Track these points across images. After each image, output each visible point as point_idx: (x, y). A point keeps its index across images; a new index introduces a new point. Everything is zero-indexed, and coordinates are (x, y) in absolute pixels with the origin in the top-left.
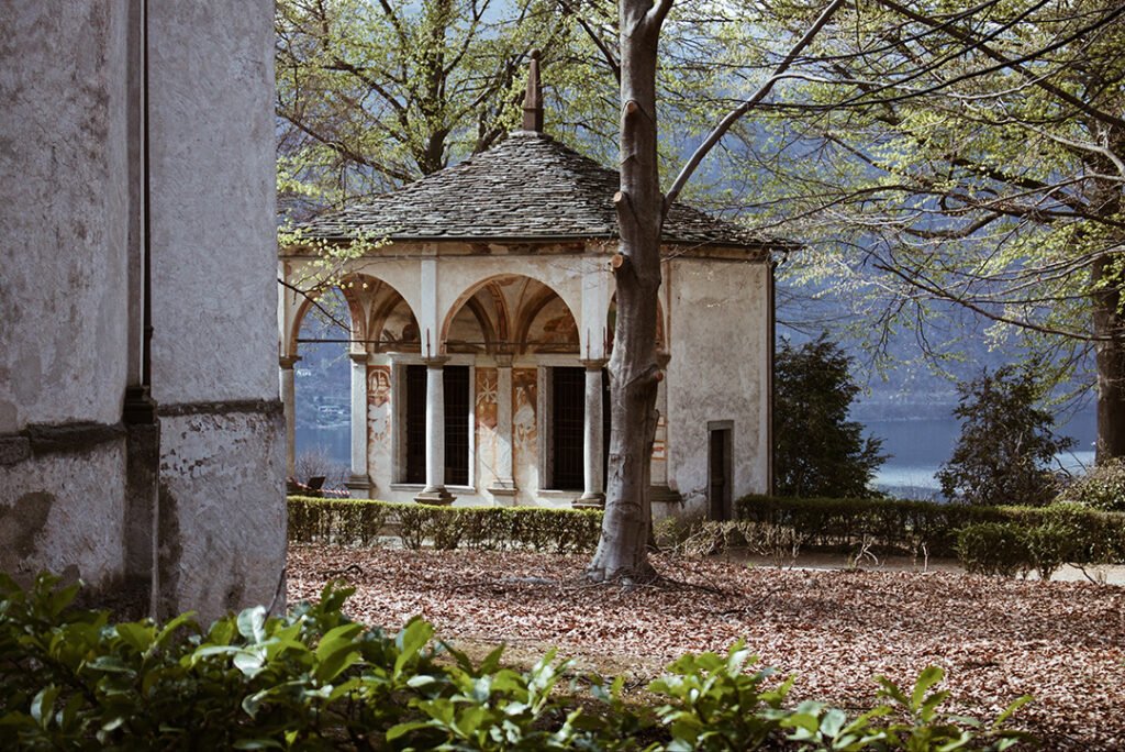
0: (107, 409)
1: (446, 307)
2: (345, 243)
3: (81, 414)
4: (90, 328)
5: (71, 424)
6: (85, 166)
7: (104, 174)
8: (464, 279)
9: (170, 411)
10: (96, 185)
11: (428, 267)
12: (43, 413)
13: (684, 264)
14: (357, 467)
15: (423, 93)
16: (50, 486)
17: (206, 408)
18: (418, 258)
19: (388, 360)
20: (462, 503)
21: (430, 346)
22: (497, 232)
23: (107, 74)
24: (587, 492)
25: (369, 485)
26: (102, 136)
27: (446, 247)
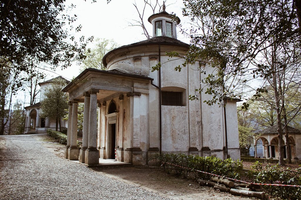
0: (222, 149)
1: (271, 140)
2: (259, 134)
3: (219, 149)
4: (220, 142)
5: (218, 150)
6: (219, 131)
7: (220, 131)
8: (272, 137)
9: (229, 149)
10: (220, 132)
11: (269, 136)
12: (216, 149)
13: (296, 135)
14: (264, 156)
15: (271, 119)
16: (216, 154)
17: (233, 149)
18: (268, 135)
19: (266, 145)
20: (274, 159)
21: (270, 144)
22: (275, 132)
23: (220, 124)
24: (287, 158)
25: (265, 158)
26: (220, 128)
27: (270, 134)
